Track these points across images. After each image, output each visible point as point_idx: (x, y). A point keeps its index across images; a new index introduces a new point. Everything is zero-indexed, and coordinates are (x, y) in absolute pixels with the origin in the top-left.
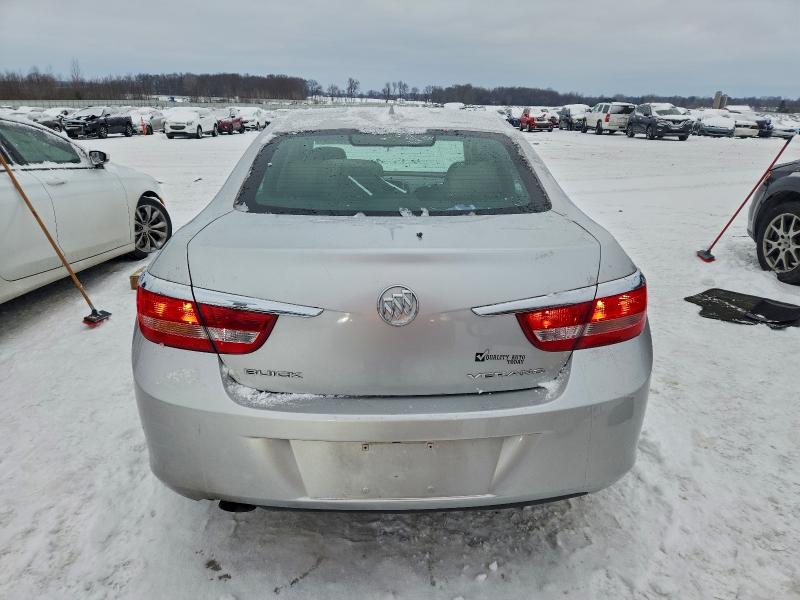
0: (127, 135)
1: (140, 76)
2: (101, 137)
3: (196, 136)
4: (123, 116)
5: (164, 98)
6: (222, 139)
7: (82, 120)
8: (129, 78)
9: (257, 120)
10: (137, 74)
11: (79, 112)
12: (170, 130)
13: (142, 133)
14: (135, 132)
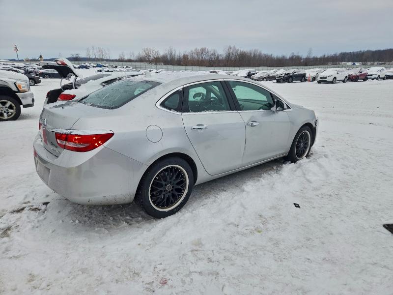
0: (302, 81)
1: (341, 54)
2: (289, 82)
3: (332, 82)
4: (302, 73)
5: (350, 63)
6: (349, 84)
7: (283, 75)
8: (336, 55)
9: (379, 74)
10: (340, 52)
11: (281, 71)
12: (319, 79)
13: (310, 81)
14: (306, 80)
